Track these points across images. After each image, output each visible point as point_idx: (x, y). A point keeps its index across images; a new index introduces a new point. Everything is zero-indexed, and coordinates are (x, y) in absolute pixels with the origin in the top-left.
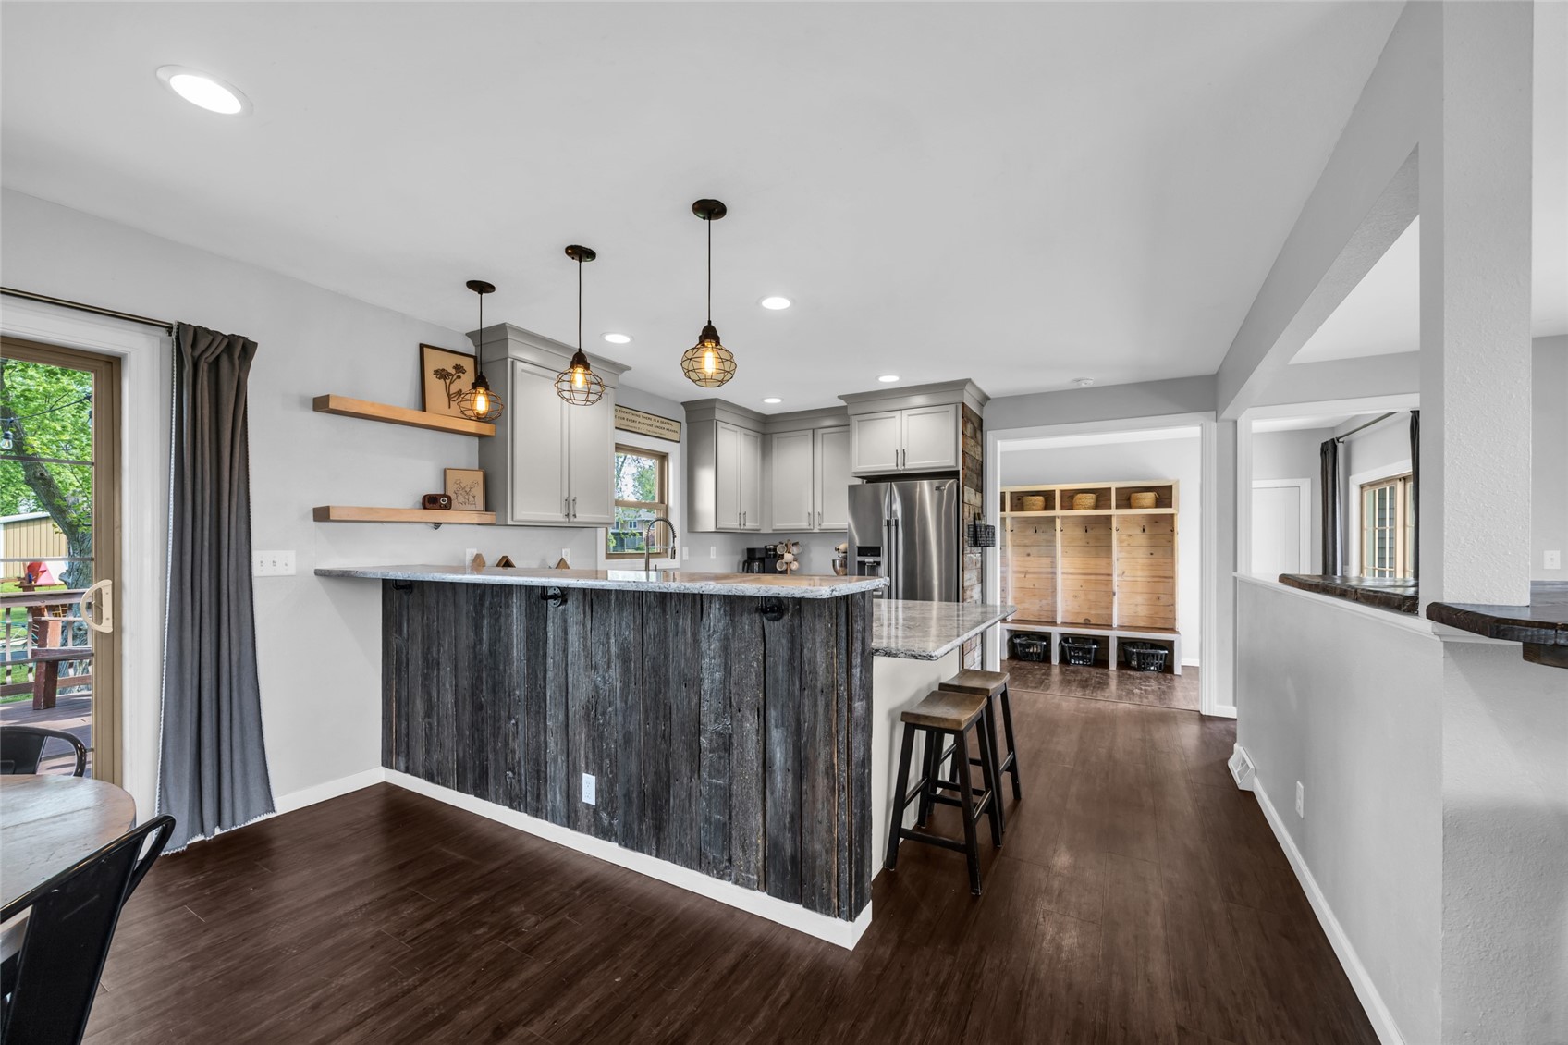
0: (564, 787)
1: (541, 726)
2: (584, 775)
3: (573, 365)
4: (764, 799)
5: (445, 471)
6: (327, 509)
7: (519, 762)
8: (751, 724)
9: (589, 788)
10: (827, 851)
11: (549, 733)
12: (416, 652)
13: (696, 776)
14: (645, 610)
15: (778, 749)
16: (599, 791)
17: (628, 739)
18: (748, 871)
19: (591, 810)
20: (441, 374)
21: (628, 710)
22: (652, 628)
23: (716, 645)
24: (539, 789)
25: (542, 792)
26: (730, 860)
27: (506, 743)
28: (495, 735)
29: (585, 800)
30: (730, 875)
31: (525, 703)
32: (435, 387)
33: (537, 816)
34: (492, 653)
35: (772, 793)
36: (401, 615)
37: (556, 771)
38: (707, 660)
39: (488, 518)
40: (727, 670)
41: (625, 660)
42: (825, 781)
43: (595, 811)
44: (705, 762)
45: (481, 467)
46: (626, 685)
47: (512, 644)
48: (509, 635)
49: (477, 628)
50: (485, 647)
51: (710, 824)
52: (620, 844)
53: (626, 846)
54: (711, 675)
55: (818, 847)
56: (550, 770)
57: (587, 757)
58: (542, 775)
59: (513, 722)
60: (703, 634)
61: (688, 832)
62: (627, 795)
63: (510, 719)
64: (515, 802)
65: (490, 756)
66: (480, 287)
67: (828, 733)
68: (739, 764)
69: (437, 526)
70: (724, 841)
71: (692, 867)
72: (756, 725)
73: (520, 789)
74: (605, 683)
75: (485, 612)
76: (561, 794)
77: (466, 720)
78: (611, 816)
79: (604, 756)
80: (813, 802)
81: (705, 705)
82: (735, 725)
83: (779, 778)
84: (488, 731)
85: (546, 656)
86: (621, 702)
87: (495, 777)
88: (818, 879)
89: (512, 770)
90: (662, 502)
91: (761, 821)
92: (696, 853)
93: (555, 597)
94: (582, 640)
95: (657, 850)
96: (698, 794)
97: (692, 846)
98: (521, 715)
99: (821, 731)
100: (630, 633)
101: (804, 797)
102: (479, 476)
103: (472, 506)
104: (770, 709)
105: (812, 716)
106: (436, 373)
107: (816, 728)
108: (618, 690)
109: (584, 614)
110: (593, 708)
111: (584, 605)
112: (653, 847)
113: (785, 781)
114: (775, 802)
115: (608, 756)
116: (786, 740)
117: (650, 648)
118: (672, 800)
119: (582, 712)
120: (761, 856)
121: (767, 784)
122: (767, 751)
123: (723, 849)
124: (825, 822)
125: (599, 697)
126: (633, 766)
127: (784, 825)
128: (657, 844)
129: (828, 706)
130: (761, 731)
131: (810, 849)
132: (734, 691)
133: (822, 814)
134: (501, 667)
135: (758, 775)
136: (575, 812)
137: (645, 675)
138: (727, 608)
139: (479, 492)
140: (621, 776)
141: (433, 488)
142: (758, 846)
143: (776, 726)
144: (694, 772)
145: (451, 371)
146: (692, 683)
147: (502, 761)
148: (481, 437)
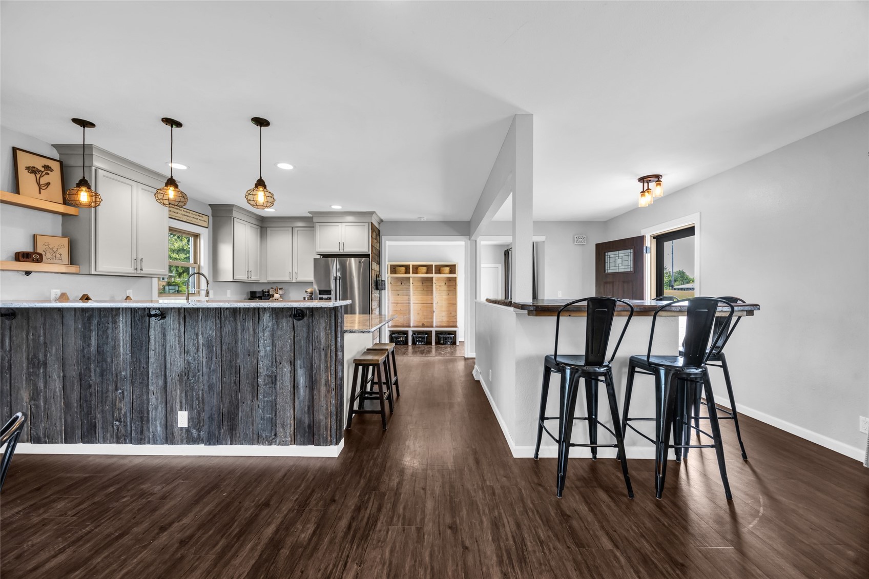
0: (163, 422)
1: (144, 390)
2: (179, 412)
3: (167, 185)
4: (294, 402)
5: (34, 237)
7: (125, 415)
8: (287, 369)
9: (183, 419)
10: (326, 418)
11: (151, 393)
13: (255, 399)
14: (223, 319)
15: (301, 378)
16: (190, 419)
17: (211, 387)
18: (286, 437)
19: (184, 431)
20: (32, 170)
21: (211, 372)
22: (228, 328)
23: (267, 334)
24: (142, 427)
25: (145, 428)
26: (275, 435)
27: (114, 404)
28: (103, 402)
29: (179, 425)
30: (276, 442)
31: (129, 379)
32: (27, 181)
33: (139, 444)
34: (99, 352)
35: (298, 399)
37: (156, 414)
38: (262, 341)
39: (73, 269)
40: (274, 344)
41: (209, 346)
42: (325, 388)
43: (188, 430)
44: (261, 391)
45: (64, 235)
46: (209, 359)
47: (119, 345)
48: (115, 339)
49: (86, 338)
50: (93, 348)
51: (264, 420)
52: (206, 444)
53: (210, 444)
54: (264, 347)
55: (321, 417)
56: (152, 415)
57: (181, 402)
58: (145, 419)
59: (120, 391)
60: (259, 329)
61: (251, 427)
62: (211, 418)
63: (116, 389)
64: (120, 439)
65: (99, 416)
66: (84, 124)
67: (327, 367)
68: (281, 388)
69: (28, 273)
70: (272, 426)
71: (253, 444)
72: (289, 369)
73: (126, 431)
74: (194, 360)
75: (93, 327)
76: (160, 426)
77: (75, 396)
78: (199, 430)
79: (195, 399)
80: (319, 398)
81: (261, 363)
82: (278, 370)
83: (302, 391)
84: (94, 401)
85: (148, 349)
86: (207, 369)
87: (103, 428)
88: (322, 431)
89: (119, 421)
90: (195, 262)
91: (292, 412)
92: (255, 436)
93: (156, 315)
94: (177, 338)
95: (231, 441)
96: (257, 407)
97: (253, 434)
98: (127, 387)
99: (323, 367)
100: (213, 332)
101: (315, 397)
102: (65, 241)
103: (60, 262)
104: (297, 361)
105: (318, 361)
106: (28, 168)
107: (320, 366)
108: (204, 363)
109: (179, 324)
110: (186, 375)
111: (179, 319)
112: (229, 439)
113: (305, 392)
114: (299, 402)
115: (198, 399)
116: (305, 374)
117: (227, 340)
118: (240, 413)
119: (178, 378)
120: (292, 428)
121: (296, 395)
122: (296, 380)
123: (272, 430)
124: (325, 406)
125: (190, 368)
126: (215, 401)
127: (305, 411)
128: (230, 438)
129: (326, 355)
130: (292, 371)
131: (318, 419)
132: (277, 354)
133: (323, 403)
134: (109, 360)
135: (290, 392)
136: (173, 434)
137: (223, 353)
138: (274, 316)
139: (65, 252)
140: (206, 408)
141: (25, 246)
142: (291, 424)
143: (301, 368)
144: (254, 397)
145: (42, 169)
146: (253, 354)
147: (109, 417)
148: (64, 215)
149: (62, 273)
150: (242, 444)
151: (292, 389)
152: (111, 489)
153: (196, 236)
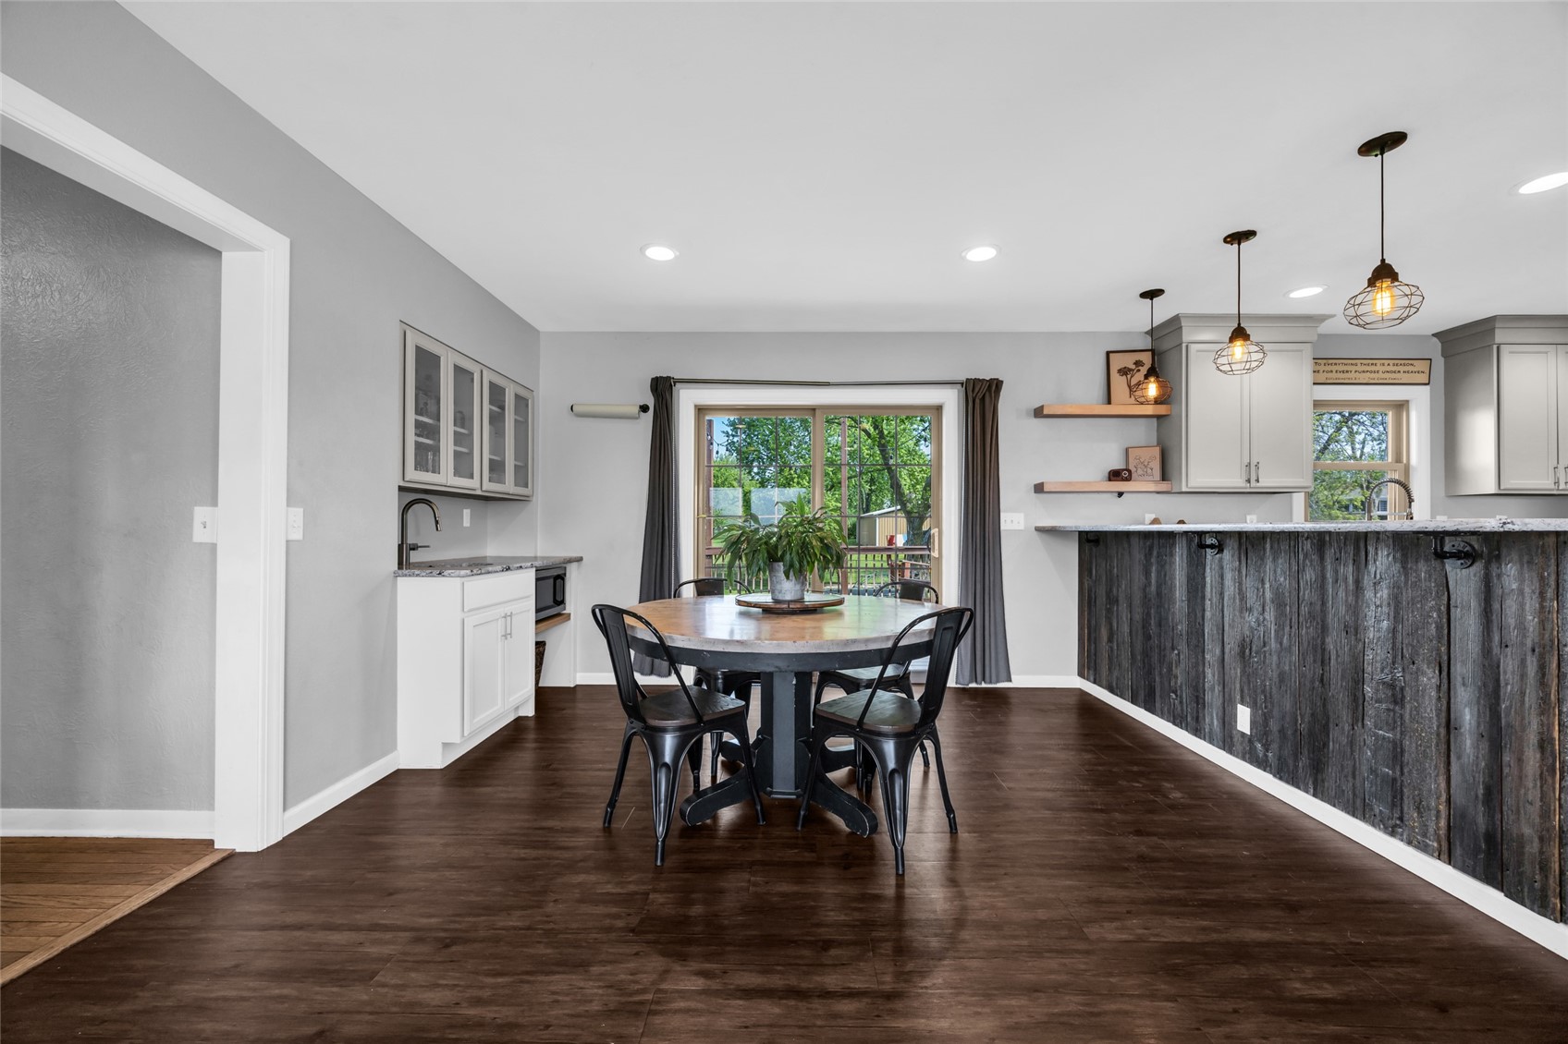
0: (1220, 714)
1: (1200, 658)
2: (1239, 706)
3: (1232, 339)
4: (1448, 763)
5: (1127, 450)
6: (1042, 484)
7: (1181, 687)
8: (1429, 678)
9: (1244, 719)
10: (1541, 839)
11: (1207, 664)
12: (1102, 591)
13: (1360, 724)
14: (1301, 557)
15: (1467, 710)
16: (1253, 723)
17: (1282, 678)
18: (1425, 835)
19: (1247, 740)
20: (1124, 371)
21: (1283, 650)
22: (1309, 575)
23: (1384, 593)
24: (1198, 712)
25: (1201, 715)
26: (1401, 819)
27: (1170, 669)
28: (1161, 662)
29: (1240, 728)
30: (1402, 835)
31: (1185, 637)
32: (1119, 383)
33: (1196, 735)
34: (1159, 594)
35: (1459, 758)
36: (1091, 563)
37: (1213, 697)
38: (1373, 608)
39: (1164, 486)
40: (1397, 618)
41: (1279, 603)
42: (1538, 756)
43: (1250, 740)
44: (1370, 712)
45: (1158, 444)
46: (1280, 628)
47: (1175, 586)
48: (1172, 578)
49: (1147, 573)
50: (1153, 588)
51: (1377, 776)
52: (1275, 776)
53: (1281, 779)
54: (1377, 623)
55: (1527, 831)
56: (1208, 697)
57: (1242, 691)
58: (1201, 701)
59: (1176, 652)
60: (1367, 582)
61: (1350, 779)
62: (1282, 731)
63: (1173, 649)
64: (1178, 720)
65: (1157, 679)
66: (1151, 294)
67: (1545, 699)
68: (1413, 719)
69: (1120, 494)
70: (1394, 797)
71: (1354, 815)
72: (1435, 681)
73: (1182, 710)
74: (1259, 625)
75: (1153, 560)
76: (1218, 720)
77: (1139, 647)
78: (1266, 748)
79: (1259, 691)
80: (1520, 778)
81: (1369, 656)
82: (1407, 677)
83: (1468, 742)
84: (1155, 658)
85: (1203, 598)
86: (1276, 642)
87: (1161, 696)
88: (1527, 868)
89: (1175, 692)
90: (1398, 459)
91: (1443, 786)
92: (1359, 802)
93: (1212, 546)
94: (1237, 584)
95: (1315, 789)
96: (1362, 744)
97: (1354, 794)
98: (1183, 646)
99: (1531, 698)
100: (1285, 579)
101: (1506, 770)
102: (1157, 451)
103: (1151, 478)
104: (1455, 665)
105: (1517, 678)
106: (1119, 371)
107: (1523, 694)
108: (1273, 632)
109: (1240, 561)
110: (1244, 649)
111: (1240, 554)
112: (1311, 786)
113: (1476, 747)
114: (1462, 768)
115: (1263, 692)
116: (1478, 703)
117: (1307, 594)
118: (1331, 744)
119: (1237, 649)
120: (1443, 823)
121: (1452, 748)
122: (1452, 710)
123: (1394, 805)
124: (1538, 804)
125: (1253, 637)
126: (1288, 706)
127: (1477, 796)
128: (1313, 783)
129: (1542, 668)
130: (1444, 687)
131: (1515, 831)
132: (1406, 641)
133: (1534, 794)
134: (1166, 606)
135: (1438, 735)
136: (1231, 738)
137: (1301, 619)
138: (1398, 555)
139: (1156, 465)
140: (1276, 712)
141: (1117, 464)
142: (1438, 812)
143: (1464, 684)
144: (1357, 721)
145: (1133, 367)
146: (1354, 629)
147: (1166, 684)
148: (1159, 417)
149: (1158, 493)
150: (1334, 806)
151: (1443, 731)
152: (1135, 769)
153: (1401, 407)
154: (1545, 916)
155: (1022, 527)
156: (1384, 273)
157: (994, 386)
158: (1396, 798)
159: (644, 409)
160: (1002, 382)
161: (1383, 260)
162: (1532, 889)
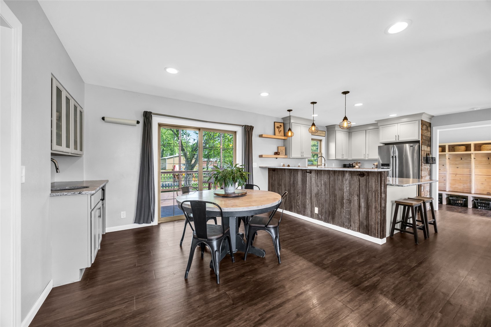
0: (310, 210)
1: (305, 198)
2: (315, 208)
3: (312, 126)
4: (359, 213)
5: (278, 147)
6: (262, 155)
7: (300, 205)
8: (356, 198)
9: (316, 210)
10: (375, 224)
11: (307, 199)
12: (276, 183)
13: (342, 208)
14: (330, 175)
15: (363, 203)
16: (319, 211)
17: (326, 200)
18: (355, 228)
19: (317, 215)
20: (278, 127)
21: (326, 195)
22: (332, 178)
23: (347, 182)
24: (304, 210)
25: (305, 211)
26: (351, 225)
27: (297, 201)
28: (294, 199)
29: (315, 212)
30: (351, 228)
31: (301, 193)
32: (277, 130)
33: (304, 216)
34: (293, 183)
35: (361, 212)
36: (273, 176)
37: (308, 207)
38: (345, 185)
39: (286, 157)
40: (350, 187)
41: (325, 184)
42: (375, 210)
43: (318, 215)
44: (345, 205)
45: (284, 146)
46: (325, 190)
47: (298, 181)
48: (298, 180)
49: (290, 178)
50: (292, 182)
51: (346, 218)
52: (324, 222)
53: (325, 222)
54: (346, 188)
55: (373, 223)
56: (307, 206)
57: (316, 204)
58: (305, 207)
59: (299, 197)
60: (344, 180)
61: (340, 219)
62: (326, 212)
63: (298, 196)
64: (298, 212)
65: (293, 204)
66: (289, 110)
67: (375, 200)
68: (353, 206)
69: (277, 158)
70: (349, 221)
71: (341, 227)
72: (357, 198)
73: (300, 210)
74: (320, 189)
75: (292, 175)
78: (322, 216)
80: (372, 214)
81: (345, 194)
82: (352, 198)
83: (363, 209)
84: (292, 198)
85: (306, 184)
86: (324, 193)
87: (294, 208)
88: (373, 230)
89: (298, 206)
90: (320, 152)
91: (358, 218)
92: (342, 224)
93: (308, 172)
94: (315, 181)
95: (333, 223)
96: (343, 212)
97: (341, 222)
98: (300, 195)
99: (373, 200)
100: (326, 179)
101: (369, 213)
102: (284, 148)
103: (283, 154)
104: (361, 195)
105: (371, 197)
107: (372, 199)
108: (323, 191)
110: (317, 194)
111: (315, 174)
112: (332, 222)
113: (364, 210)
114: (362, 214)
115: (321, 204)
116: (365, 202)
117: (331, 183)
118: (336, 213)
119: (315, 195)
120: (358, 225)
121: (360, 210)
122: (360, 204)
123: (349, 223)
124: (374, 218)
125: (319, 192)
126: (327, 206)
127: (364, 219)
129: (375, 194)
130: (359, 199)
131: (371, 224)
132: (352, 191)
133: (374, 217)
134: (296, 186)
136: (313, 215)
137: (330, 188)
138: (350, 175)
139: (284, 151)
140: (324, 208)
141: (276, 150)
142: (357, 223)
143: (362, 199)
145: (279, 126)
146: (342, 190)
147: (296, 205)
148: (284, 139)
149: (284, 158)
150: (337, 225)
151: (358, 208)
153: (321, 141)
154: (375, 237)
155: (256, 167)
156: (345, 118)
157: (251, 128)
158: (350, 221)
159: (138, 122)
160: (253, 127)
161: (345, 116)
162: (373, 233)
